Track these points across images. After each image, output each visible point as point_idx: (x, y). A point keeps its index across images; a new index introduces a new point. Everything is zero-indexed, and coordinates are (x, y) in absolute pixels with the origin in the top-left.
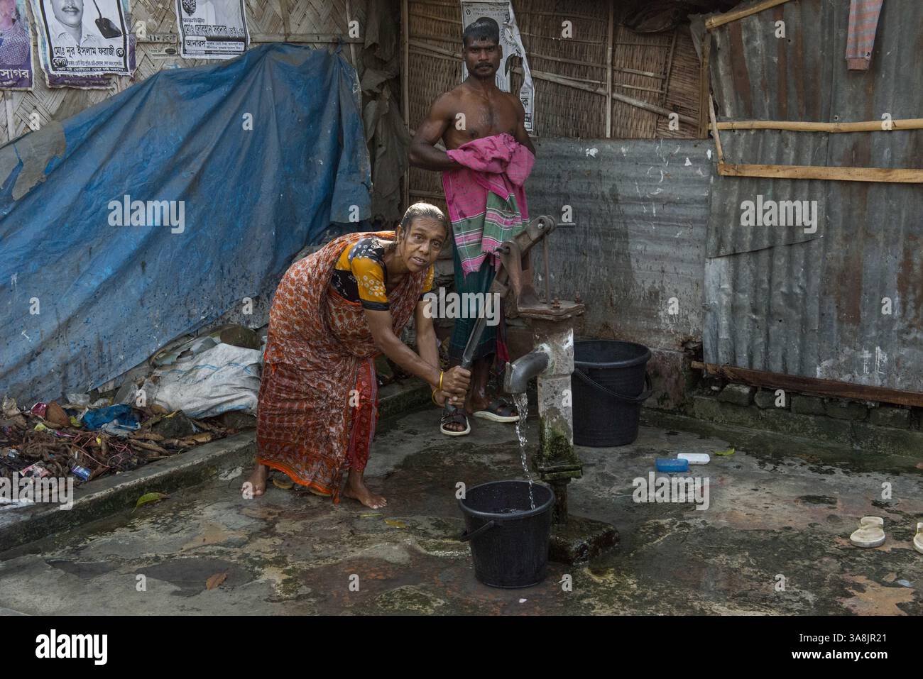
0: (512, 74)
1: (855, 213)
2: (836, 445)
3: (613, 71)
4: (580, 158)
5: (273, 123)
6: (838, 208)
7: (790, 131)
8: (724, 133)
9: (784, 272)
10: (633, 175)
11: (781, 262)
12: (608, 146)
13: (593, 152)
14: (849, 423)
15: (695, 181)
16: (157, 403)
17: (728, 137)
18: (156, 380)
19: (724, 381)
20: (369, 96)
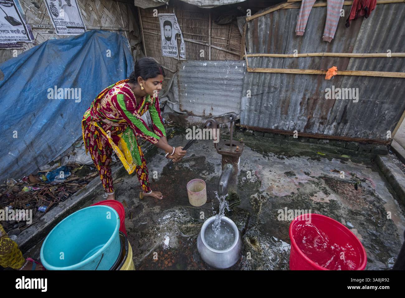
0: (177, 40)
1: (290, 83)
2: (276, 146)
3: (211, 37)
4: (201, 66)
5: (101, 58)
6: (285, 82)
7: (272, 57)
8: (249, 58)
9: (265, 100)
10: (218, 71)
11: (265, 98)
12: (210, 62)
13: (205, 64)
14: (280, 140)
15: (238, 73)
16: (76, 162)
17: (250, 59)
18: (75, 154)
19: (245, 129)
20: (133, 49)
